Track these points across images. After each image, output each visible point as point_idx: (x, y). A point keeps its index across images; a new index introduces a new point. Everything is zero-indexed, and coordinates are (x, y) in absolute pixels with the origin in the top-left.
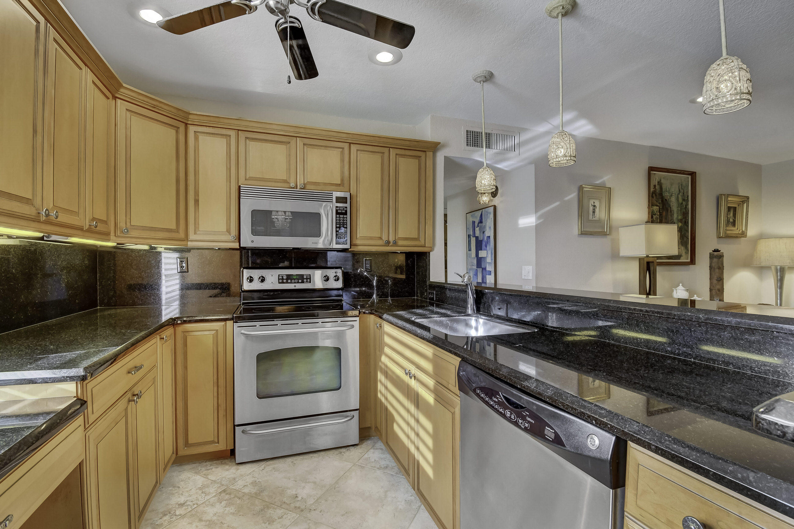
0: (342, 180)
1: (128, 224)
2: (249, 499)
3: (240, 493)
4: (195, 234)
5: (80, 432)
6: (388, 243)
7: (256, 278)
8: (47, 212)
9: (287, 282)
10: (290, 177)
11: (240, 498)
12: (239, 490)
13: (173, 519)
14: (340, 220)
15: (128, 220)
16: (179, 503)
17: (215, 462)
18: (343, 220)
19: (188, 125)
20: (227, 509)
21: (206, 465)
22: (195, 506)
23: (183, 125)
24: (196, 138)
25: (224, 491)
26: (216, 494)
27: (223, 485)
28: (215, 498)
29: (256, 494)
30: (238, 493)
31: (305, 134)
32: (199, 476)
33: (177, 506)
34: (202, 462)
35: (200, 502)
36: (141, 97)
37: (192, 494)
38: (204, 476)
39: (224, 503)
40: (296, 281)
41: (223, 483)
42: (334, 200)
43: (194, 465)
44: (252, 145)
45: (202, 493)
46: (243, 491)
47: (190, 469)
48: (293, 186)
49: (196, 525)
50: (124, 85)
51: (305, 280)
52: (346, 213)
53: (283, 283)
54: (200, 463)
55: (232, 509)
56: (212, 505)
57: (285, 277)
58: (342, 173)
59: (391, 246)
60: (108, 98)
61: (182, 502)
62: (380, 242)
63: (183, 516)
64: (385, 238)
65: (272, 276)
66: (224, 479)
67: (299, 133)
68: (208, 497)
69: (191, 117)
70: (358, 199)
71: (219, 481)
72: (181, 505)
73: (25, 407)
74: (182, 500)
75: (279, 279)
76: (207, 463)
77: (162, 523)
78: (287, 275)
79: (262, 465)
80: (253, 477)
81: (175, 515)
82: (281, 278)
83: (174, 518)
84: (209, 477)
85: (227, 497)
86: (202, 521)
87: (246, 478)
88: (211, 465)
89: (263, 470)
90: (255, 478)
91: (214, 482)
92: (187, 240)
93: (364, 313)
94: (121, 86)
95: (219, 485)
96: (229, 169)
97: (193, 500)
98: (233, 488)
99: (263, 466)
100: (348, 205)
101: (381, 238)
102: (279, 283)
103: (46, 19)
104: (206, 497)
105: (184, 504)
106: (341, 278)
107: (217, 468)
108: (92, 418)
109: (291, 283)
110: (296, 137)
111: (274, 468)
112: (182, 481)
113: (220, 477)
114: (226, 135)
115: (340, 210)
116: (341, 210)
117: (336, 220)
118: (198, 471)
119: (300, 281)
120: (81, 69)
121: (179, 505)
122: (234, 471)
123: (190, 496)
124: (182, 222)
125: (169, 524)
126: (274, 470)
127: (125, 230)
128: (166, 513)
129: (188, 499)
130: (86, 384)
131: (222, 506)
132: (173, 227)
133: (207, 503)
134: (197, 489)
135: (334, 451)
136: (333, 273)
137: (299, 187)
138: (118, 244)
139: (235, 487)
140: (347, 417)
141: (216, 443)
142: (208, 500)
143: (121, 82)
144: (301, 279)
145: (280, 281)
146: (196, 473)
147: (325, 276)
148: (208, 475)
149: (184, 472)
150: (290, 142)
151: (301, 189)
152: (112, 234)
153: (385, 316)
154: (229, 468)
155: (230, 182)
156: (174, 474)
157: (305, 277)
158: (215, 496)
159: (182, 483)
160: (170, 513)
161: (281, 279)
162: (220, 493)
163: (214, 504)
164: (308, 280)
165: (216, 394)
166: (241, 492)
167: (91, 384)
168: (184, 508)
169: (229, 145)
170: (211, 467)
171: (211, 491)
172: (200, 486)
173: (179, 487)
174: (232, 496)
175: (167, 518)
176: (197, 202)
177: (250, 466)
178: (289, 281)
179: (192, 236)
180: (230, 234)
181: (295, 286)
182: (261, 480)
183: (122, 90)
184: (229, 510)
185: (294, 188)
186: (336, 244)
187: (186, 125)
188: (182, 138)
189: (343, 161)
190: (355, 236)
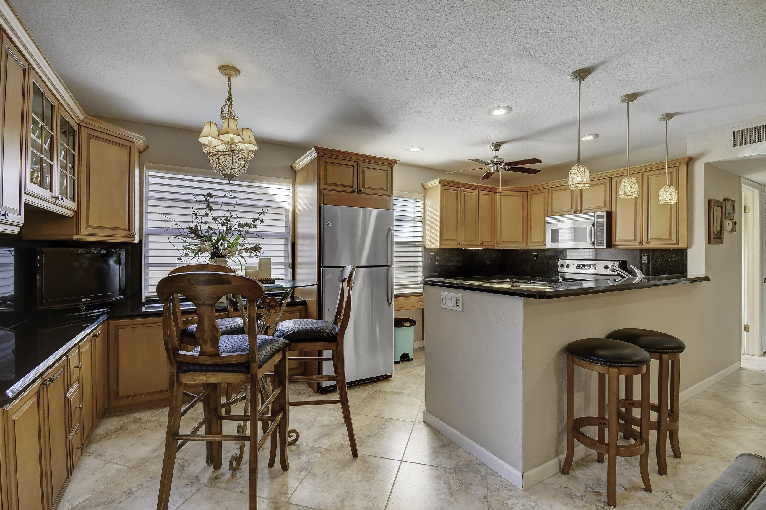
0: (605, 203)
1: (501, 241)
6: (642, 243)
7: (564, 265)
8: (460, 242)
10: (573, 208)
14: (599, 230)
15: (501, 239)
18: (602, 230)
23: (526, 193)
24: (531, 197)
42: (596, 217)
44: (555, 194)
48: (573, 213)
52: (603, 225)
53: (579, 269)
57: (581, 266)
58: (605, 199)
60: (492, 195)
62: (634, 242)
64: (638, 239)
65: (573, 264)
69: (529, 188)
70: (617, 214)
92: (528, 246)
94: (497, 188)
96: (544, 209)
100: (605, 220)
101: (634, 239)
102: (577, 269)
103: (460, 188)
114: (543, 192)
115: (599, 223)
116: (601, 223)
120: (476, 193)
127: (499, 243)
132: (521, 240)
152: (495, 245)
155: (544, 216)
161: (578, 266)
169: (543, 197)
176: (531, 227)
179: (529, 244)
180: (544, 242)
186: (597, 245)
187: (528, 192)
188: (525, 199)
189: (605, 190)
190: (615, 240)
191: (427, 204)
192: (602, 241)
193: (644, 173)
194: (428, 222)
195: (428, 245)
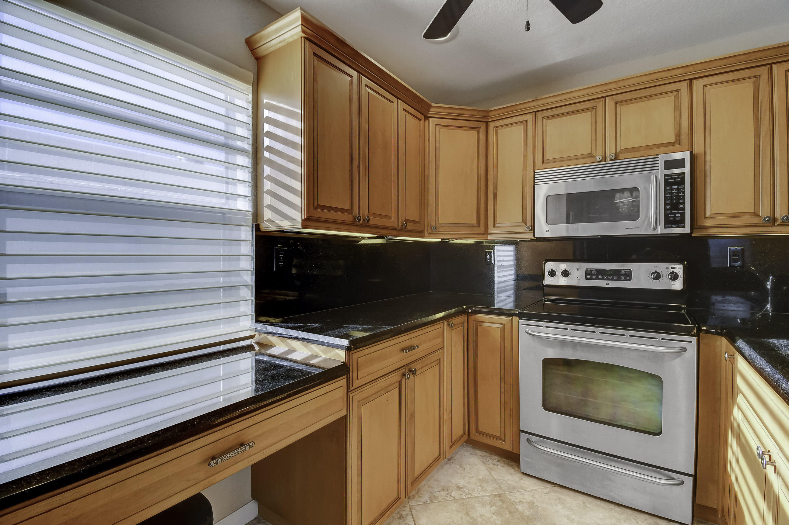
0: (678, 136)
1: (437, 222)
2: (519, 519)
3: (513, 507)
4: (493, 227)
5: (342, 392)
6: (772, 221)
7: (559, 271)
8: (359, 218)
9: (597, 279)
10: (596, 149)
11: (510, 513)
12: (513, 503)
13: (447, 498)
14: (672, 193)
15: (437, 219)
16: (458, 485)
17: (503, 459)
18: (678, 193)
19: (489, 123)
20: (495, 517)
21: (495, 459)
22: (469, 496)
23: (484, 124)
24: (496, 133)
25: (499, 496)
26: (491, 495)
27: (501, 488)
28: (489, 498)
29: (528, 517)
30: (511, 506)
31: (617, 89)
32: (484, 467)
33: (455, 487)
34: (493, 454)
35: (474, 494)
36: (447, 111)
37: (472, 482)
38: (488, 469)
39: (494, 508)
40: (610, 277)
41: (502, 486)
42: (662, 165)
43: (485, 454)
44: (551, 125)
45: (480, 486)
46: (517, 506)
47: (480, 456)
48: (600, 159)
49: (462, 516)
50: (433, 105)
51: (623, 277)
52: (683, 182)
53: (591, 278)
54: (490, 454)
55: (498, 520)
56: (483, 504)
57: (594, 272)
58: (678, 124)
59: (778, 226)
60: (420, 120)
61: (461, 485)
62: (754, 220)
63: (456, 500)
64: (765, 212)
65: (578, 270)
66: (504, 482)
67: (610, 90)
68: (483, 494)
69: (491, 114)
70: (708, 158)
71: (500, 482)
72: (459, 488)
73: (320, 361)
74: (462, 483)
75: (586, 274)
76: (496, 457)
77: (438, 497)
78: (597, 270)
79: (548, 488)
80: (533, 496)
81: (451, 495)
82: (589, 272)
83: (449, 498)
84: (493, 473)
85: (500, 503)
86: (468, 515)
87: (526, 494)
88: (499, 461)
89: (546, 493)
90: (534, 498)
91: (495, 480)
92: (488, 234)
93: (707, 332)
94: (430, 106)
95: (497, 487)
96: (525, 157)
97: (470, 489)
98: (509, 497)
99: (548, 490)
100: (687, 170)
101: (755, 214)
102: (587, 279)
103: (358, 72)
104: (481, 492)
105: (461, 488)
106: (682, 276)
107: (503, 467)
108: (356, 384)
109: (602, 279)
110: (605, 97)
111: (559, 499)
112: (469, 464)
113: (502, 478)
114: (523, 121)
115: (671, 178)
116: (675, 178)
117: (665, 194)
118: (486, 461)
119: (615, 278)
120: (393, 102)
121: (458, 487)
122: (517, 479)
123: (469, 483)
124: (482, 217)
125: (442, 502)
126: (558, 501)
127: (434, 227)
128: (444, 489)
129: (467, 485)
130: (352, 354)
131: (491, 511)
132: (474, 222)
133: (480, 499)
134: (477, 480)
135: (647, 516)
136: (667, 268)
137: (608, 159)
138: (442, 240)
139: (511, 497)
140: (673, 479)
141: (502, 440)
142: (482, 496)
143: (429, 102)
144: (616, 274)
145: (588, 276)
146: (483, 462)
147: (653, 273)
148: (492, 470)
149: (475, 456)
150: (596, 106)
151: (611, 160)
152: (426, 231)
153: (740, 343)
154: (513, 473)
155: (527, 170)
156: (467, 454)
157: (623, 273)
158: (489, 496)
159: (468, 466)
160: (448, 490)
161: (589, 274)
162: (495, 495)
163: (485, 504)
164: (628, 277)
165: (503, 390)
166: (515, 507)
167: (356, 355)
168: (460, 492)
169: (525, 131)
170: (498, 463)
171: (488, 489)
172: (481, 477)
173: (464, 469)
174: (504, 506)
175: (443, 493)
176: (495, 195)
177: (535, 482)
178: (600, 277)
179: (491, 230)
180: (526, 225)
181: (608, 284)
182: (539, 505)
183: (432, 109)
184: (495, 519)
185: (601, 161)
186: (665, 227)
187: (487, 123)
188: (483, 137)
189: (678, 108)
190: (703, 216)
191: (265, 101)
192: (678, 219)
193: (773, 65)
194: (266, 154)
195: (269, 221)
